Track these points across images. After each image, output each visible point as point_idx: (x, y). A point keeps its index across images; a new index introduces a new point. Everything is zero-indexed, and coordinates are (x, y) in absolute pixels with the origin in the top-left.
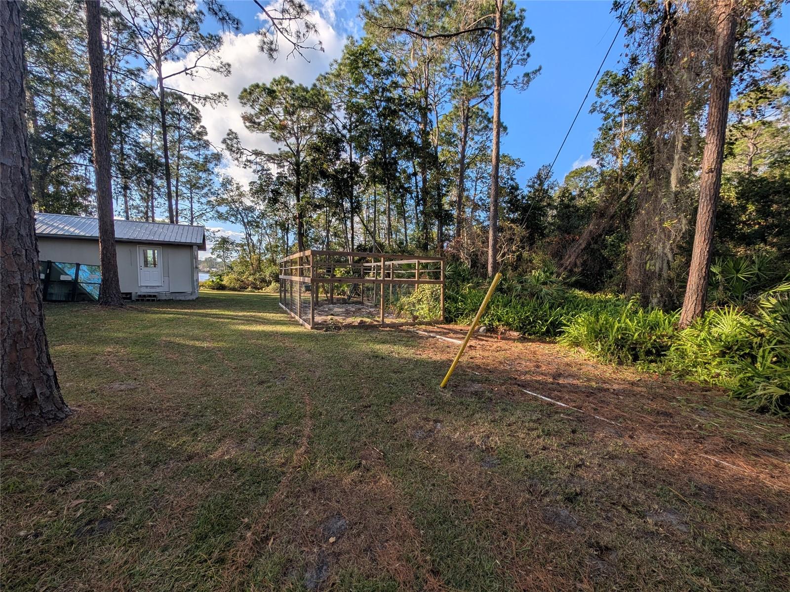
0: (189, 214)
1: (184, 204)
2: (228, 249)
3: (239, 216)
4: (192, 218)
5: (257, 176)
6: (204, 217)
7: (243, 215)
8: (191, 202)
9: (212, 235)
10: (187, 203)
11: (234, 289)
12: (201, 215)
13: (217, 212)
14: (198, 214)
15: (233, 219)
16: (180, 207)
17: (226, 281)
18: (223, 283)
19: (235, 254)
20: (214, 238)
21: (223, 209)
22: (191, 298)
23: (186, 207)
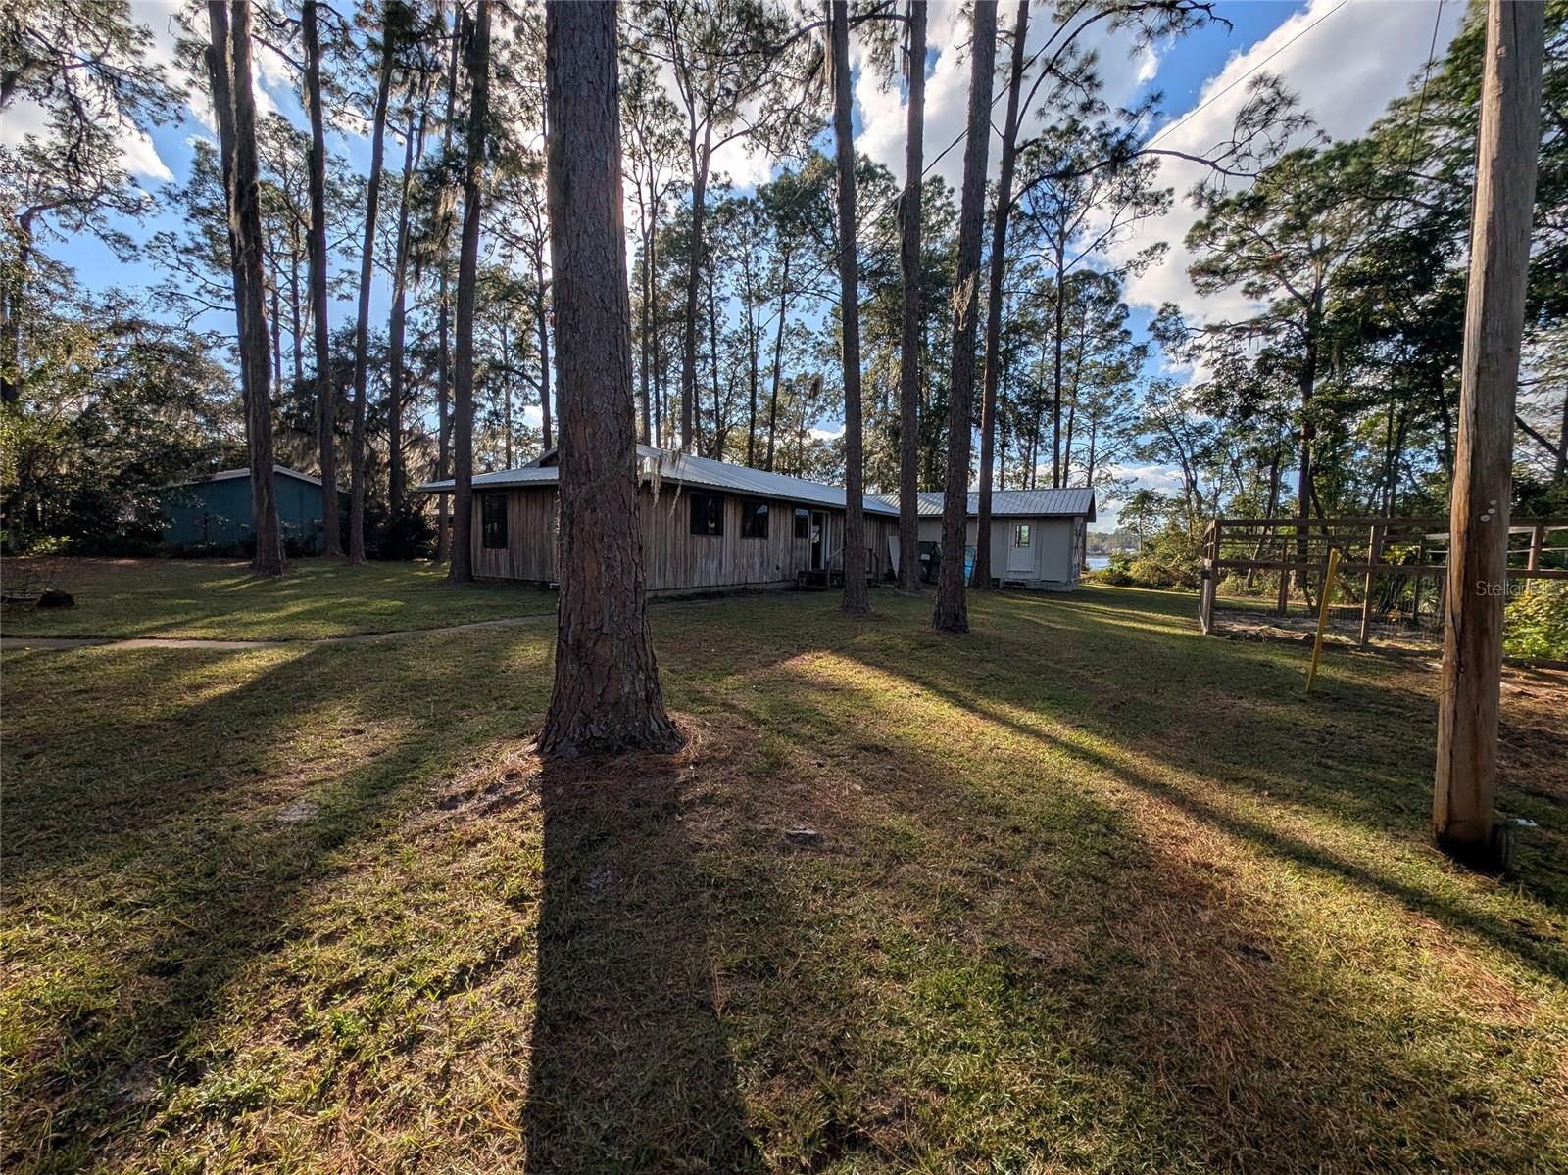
0: (1087, 458)
1: (1080, 443)
2: (1150, 512)
3: (1175, 449)
4: (1092, 464)
5: (1211, 371)
6: (1112, 460)
7: (1183, 445)
8: (1093, 437)
9: (1124, 488)
10: (1086, 440)
11: (1146, 585)
12: (1107, 458)
13: (1136, 447)
14: (1102, 455)
15: (1162, 456)
16: (1073, 449)
17: (1134, 571)
18: (1129, 573)
19: (1163, 521)
20: (1126, 493)
21: (1145, 440)
22: (1064, 589)
23: (1083, 447)
